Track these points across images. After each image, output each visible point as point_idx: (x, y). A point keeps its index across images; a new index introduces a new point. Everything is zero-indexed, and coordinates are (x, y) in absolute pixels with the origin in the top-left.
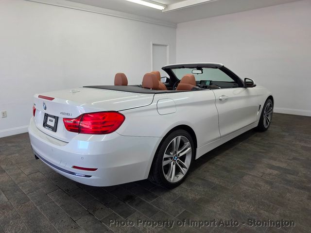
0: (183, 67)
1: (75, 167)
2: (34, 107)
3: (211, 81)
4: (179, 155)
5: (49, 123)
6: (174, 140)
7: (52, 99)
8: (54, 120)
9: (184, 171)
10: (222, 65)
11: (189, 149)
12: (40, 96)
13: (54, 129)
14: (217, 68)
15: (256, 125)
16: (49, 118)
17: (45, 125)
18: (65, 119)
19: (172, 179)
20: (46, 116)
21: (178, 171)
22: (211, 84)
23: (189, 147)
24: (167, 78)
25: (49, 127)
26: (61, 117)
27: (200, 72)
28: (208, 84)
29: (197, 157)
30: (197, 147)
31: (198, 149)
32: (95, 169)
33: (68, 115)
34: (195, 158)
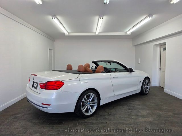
0: (101, 61)
1: (42, 104)
2: (29, 79)
3: (115, 69)
7: (36, 75)
8: (36, 84)
10: (118, 61)
12: (32, 74)
13: (36, 88)
14: (115, 63)
16: (35, 83)
17: (33, 86)
18: (40, 83)
20: (34, 82)
22: (115, 70)
24: (96, 67)
25: (34, 87)
27: (109, 64)
28: (114, 70)
30: (100, 99)
31: (101, 101)
32: (50, 105)
33: (41, 82)
34: (100, 105)
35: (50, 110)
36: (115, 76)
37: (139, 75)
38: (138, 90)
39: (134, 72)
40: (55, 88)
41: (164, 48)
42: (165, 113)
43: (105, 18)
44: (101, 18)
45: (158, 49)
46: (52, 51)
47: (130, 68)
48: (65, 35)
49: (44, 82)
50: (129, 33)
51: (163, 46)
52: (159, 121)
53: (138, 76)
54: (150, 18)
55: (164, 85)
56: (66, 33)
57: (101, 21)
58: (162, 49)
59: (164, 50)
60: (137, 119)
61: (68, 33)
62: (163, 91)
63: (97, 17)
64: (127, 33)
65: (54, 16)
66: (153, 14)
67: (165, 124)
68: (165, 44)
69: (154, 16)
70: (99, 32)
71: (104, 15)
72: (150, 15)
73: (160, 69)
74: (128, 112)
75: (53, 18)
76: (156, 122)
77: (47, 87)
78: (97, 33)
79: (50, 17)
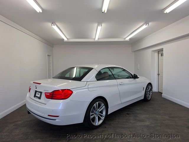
1: (49, 115)
2: (30, 88)
4: (99, 111)
5: (37, 95)
6: (95, 105)
7: (40, 84)
8: (40, 94)
9: (103, 118)
11: (104, 107)
12: (34, 83)
13: (40, 98)
15: (143, 98)
16: (37, 93)
17: (35, 96)
18: (45, 93)
19: (97, 124)
20: (36, 92)
21: (99, 119)
23: (103, 106)
25: (37, 97)
26: (44, 92)
27: (113, 70)
29: (109, 113)
31: (109, 109)
32: (58, 116)
33: (47, 91)
34: (108, 114)
35: (58, 122)
36: (121, 83)
37: (142, 81)
38: (142, 96)
39: (138, 78)
40: (63, 97)
41: (161, 54)
42: (162, 117)
43: (103, 25)
44: (100, 25)
45: (156, 54)
46: (51, 57)
47: (134, 74)
48: (64, 41)
49: (50, 91)
50: (128, 39)
51: (160, 52)
52: (156, 124)
53: (142, 83)
54: (147, 26)
55: (162, 90)
56: (65, 39)
57: (99, 28)
58: (160, 55)
59: (162, 56)
60: (135, 123)
61: (67, 39)
62: (162, 96)
63: (96, 25)
64: (126, 39)
65: (53, 23)
66: (149, 22)
67: (160, 127)
68: (162, 50)
69: (150, 24)
70: (98, 39)
71: (102, 23)
72: (147, 23)
73: (159, 75)
74: (127, 117)
75: (53, 25)
76: (153, 125)
77: (54, 97)
78: (96, 39)
79: (50, 24)
